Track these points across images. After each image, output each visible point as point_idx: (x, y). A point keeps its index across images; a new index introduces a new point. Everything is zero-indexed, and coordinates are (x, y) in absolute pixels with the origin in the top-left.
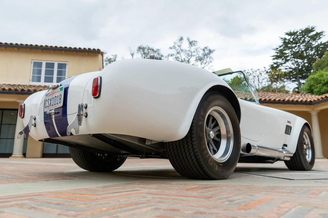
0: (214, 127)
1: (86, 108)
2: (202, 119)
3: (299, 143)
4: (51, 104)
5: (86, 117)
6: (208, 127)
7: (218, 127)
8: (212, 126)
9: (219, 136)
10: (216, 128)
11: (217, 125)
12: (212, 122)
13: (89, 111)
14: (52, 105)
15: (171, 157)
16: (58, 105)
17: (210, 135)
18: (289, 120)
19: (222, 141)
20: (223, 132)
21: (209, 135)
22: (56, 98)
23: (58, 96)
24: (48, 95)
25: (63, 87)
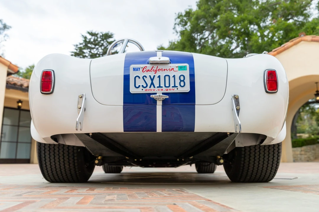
4: (152, 84)
16: (176, 88)
22: (167, 78)
23: (174, 76)
24: (141, 70)
25: (185, 67)
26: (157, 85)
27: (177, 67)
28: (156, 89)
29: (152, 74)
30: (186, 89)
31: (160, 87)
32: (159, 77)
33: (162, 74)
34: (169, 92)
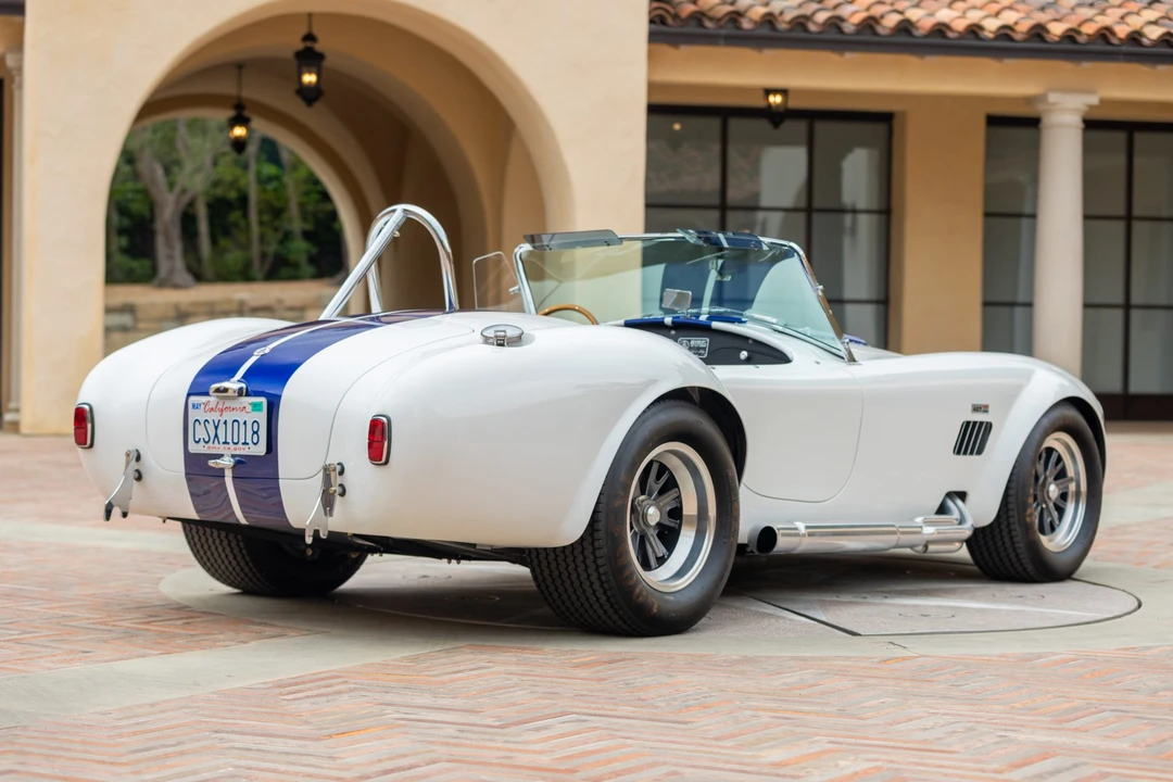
0: (662, 492)
1: (342, 473)
2: (621, 493)
3: (1013, 485)
4: (216, 436)
5: (343, 494)
6: (643, 493)
7: (674, 490)
8: (657, 487)
9: (676, 513)
10: (666, 495)
11: (671, 484)
12: (658, 477)
13: (350, 479)
14: (222, 440)
15: (535, 563)
16: (247, 447)
17: (648, 518)
18: (980, 402)
19: (683, 528)
20: (690, 508)
21: (645, 516)
22: (236, 424)
23: (245, 423)
24: (202, 406)
25: (260, 404)
27: (250, 404)
28: (222, 446)
29: (215, 416)
30: (261, 450)
31: (225, 443)
32: (225, 423)
33: (229, 416)
34: (237, 452)
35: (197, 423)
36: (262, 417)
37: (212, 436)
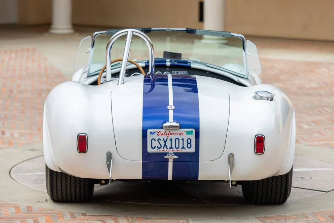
4: (165, 145)
16: (184, 149)
22: (177, 141)
23: (183, 139)
24: (156, 133)
25: (192, 131)
26: (169, 146)
27: (185, 132)
28: (169, 149)
29: (165, 137)
30: (193, 150)
31: (171, 148)
32: (171, 140)
33: (173, 137)
34: (178, 152)
35: (153, 141)
36: (193, 137)
37: (163, 145)
